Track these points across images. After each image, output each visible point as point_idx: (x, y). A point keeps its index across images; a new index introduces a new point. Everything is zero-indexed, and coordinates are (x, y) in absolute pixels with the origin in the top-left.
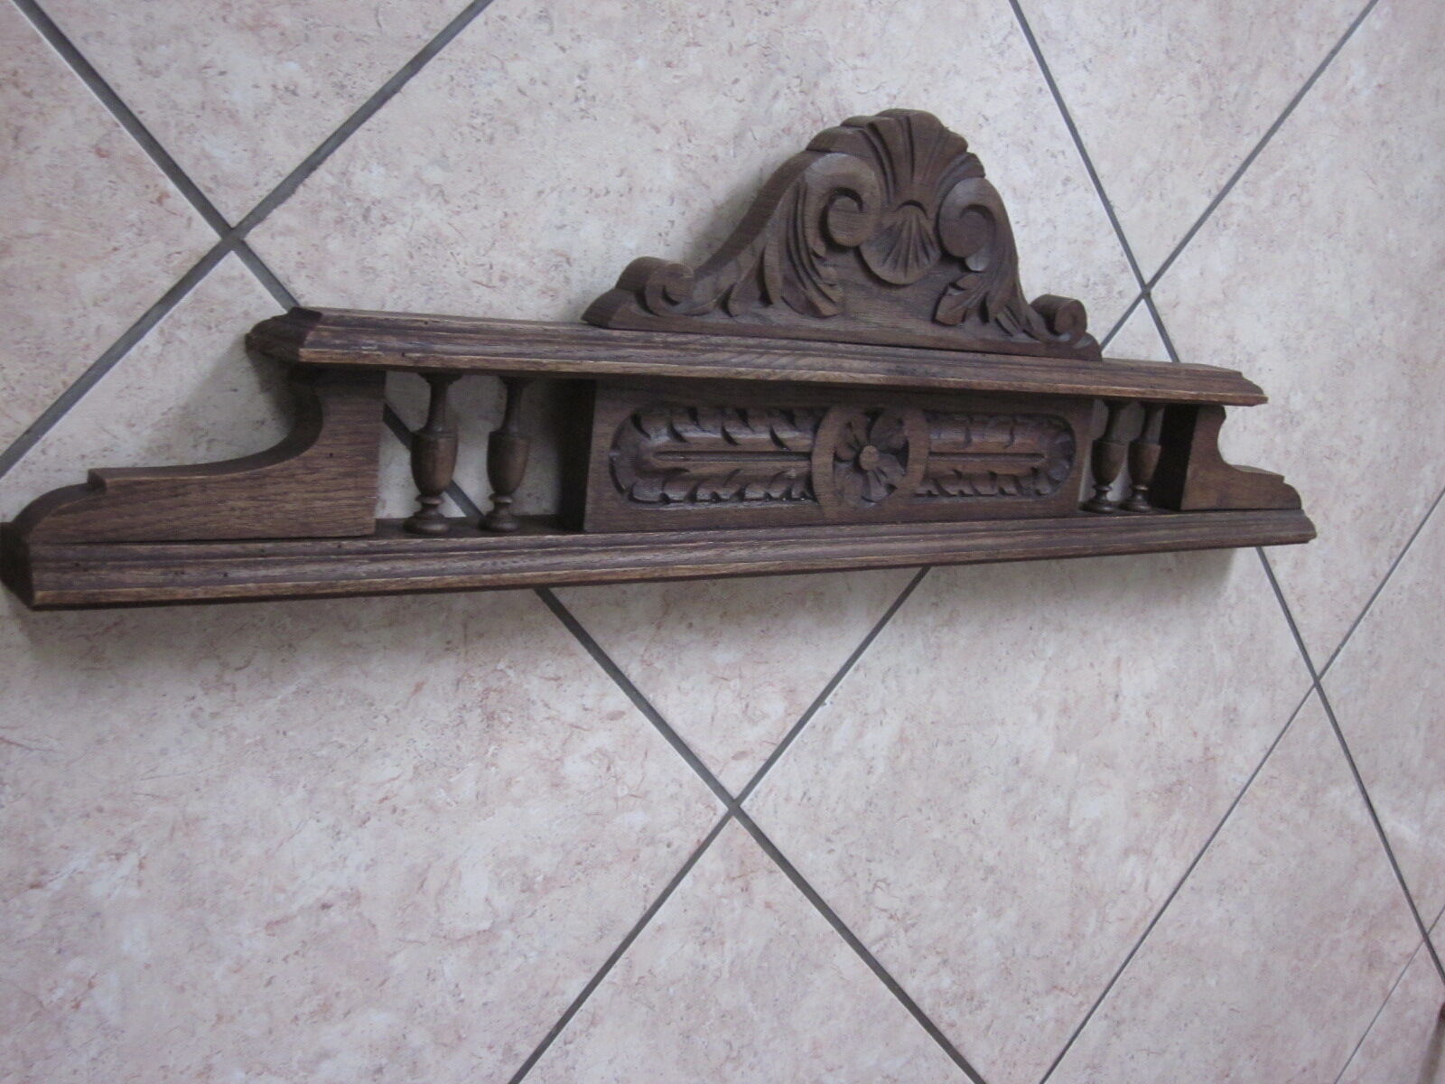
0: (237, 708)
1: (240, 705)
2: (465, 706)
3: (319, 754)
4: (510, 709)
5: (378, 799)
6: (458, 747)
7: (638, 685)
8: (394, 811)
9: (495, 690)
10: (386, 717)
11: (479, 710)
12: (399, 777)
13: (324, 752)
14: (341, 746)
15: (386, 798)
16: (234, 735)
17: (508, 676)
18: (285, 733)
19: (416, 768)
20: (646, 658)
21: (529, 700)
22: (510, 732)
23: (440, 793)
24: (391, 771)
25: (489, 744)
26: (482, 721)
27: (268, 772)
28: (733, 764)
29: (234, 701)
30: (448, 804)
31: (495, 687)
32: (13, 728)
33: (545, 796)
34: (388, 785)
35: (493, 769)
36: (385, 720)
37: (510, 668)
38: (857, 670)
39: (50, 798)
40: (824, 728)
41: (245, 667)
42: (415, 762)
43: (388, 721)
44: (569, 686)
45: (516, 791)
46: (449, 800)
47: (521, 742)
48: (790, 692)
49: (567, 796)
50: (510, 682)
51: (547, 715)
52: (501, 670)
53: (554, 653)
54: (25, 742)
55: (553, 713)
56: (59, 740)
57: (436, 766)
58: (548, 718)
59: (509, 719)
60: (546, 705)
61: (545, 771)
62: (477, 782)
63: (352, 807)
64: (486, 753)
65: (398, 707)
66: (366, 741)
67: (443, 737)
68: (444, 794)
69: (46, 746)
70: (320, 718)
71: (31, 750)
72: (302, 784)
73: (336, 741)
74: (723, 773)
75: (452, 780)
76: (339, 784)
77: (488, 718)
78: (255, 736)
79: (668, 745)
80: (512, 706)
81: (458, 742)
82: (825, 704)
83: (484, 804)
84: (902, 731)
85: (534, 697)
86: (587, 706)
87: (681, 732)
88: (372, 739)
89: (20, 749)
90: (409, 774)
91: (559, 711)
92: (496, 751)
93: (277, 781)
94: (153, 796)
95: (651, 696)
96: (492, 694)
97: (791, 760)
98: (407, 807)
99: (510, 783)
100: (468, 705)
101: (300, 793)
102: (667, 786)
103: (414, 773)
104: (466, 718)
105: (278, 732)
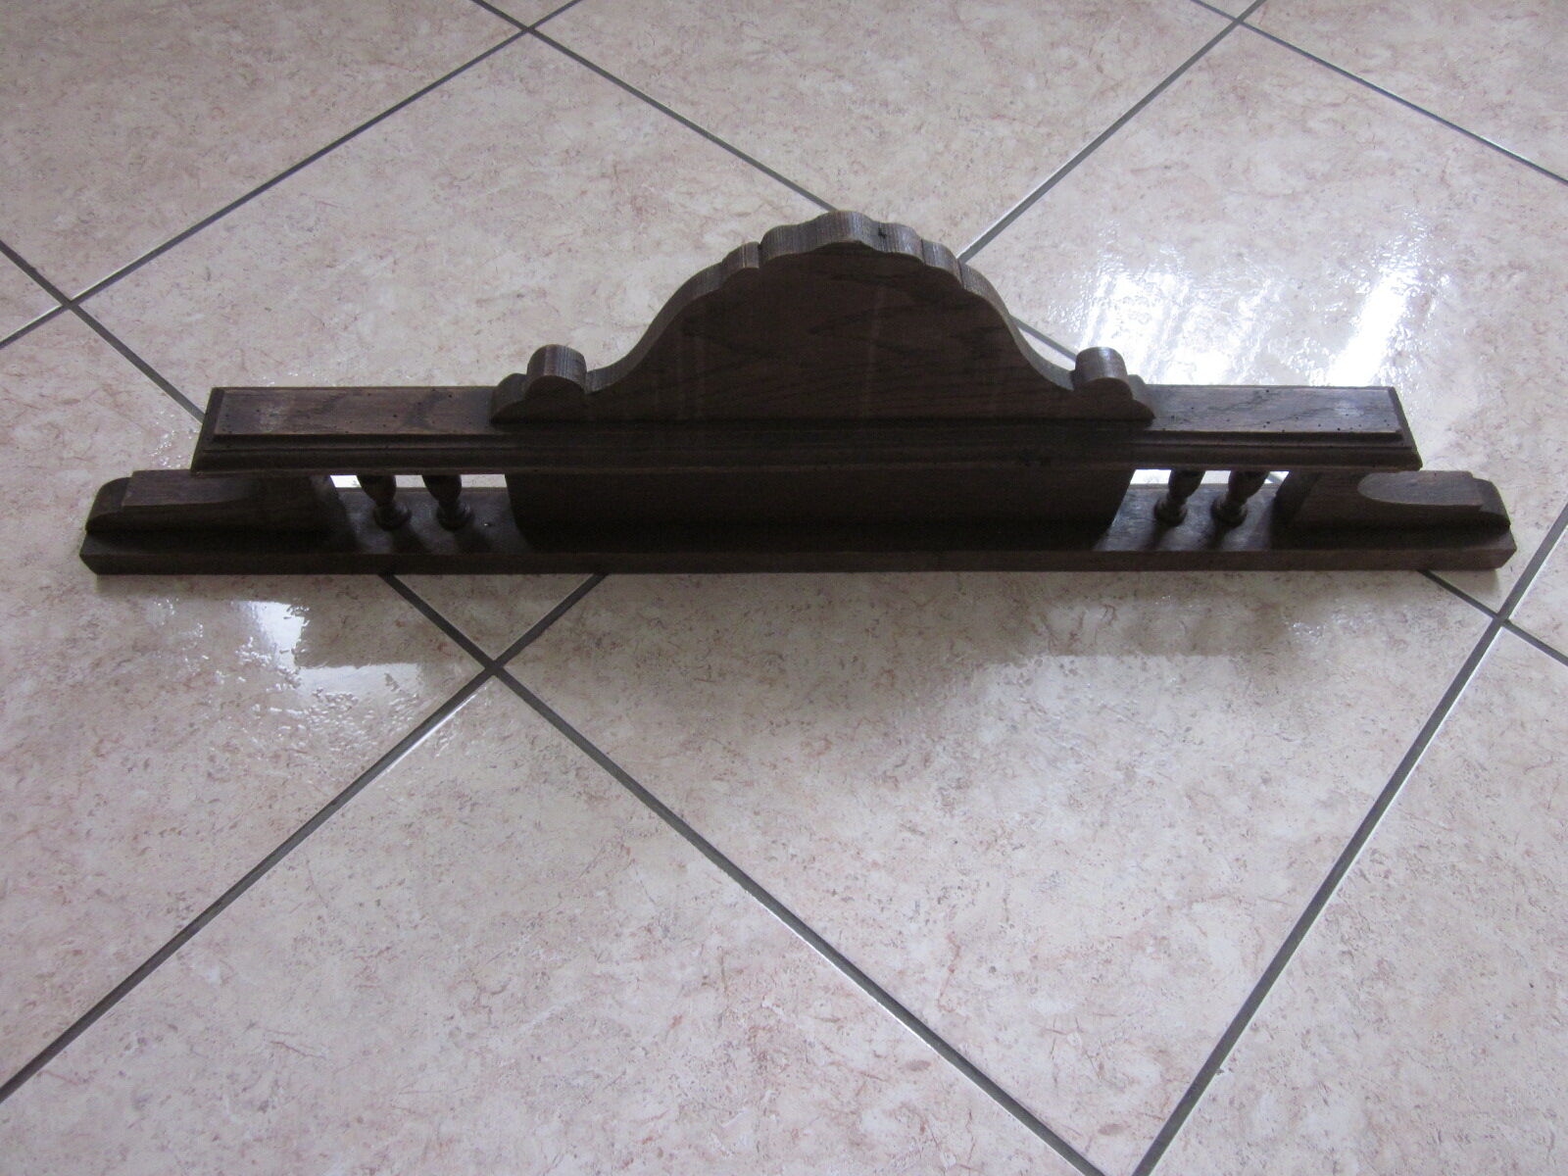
0: (492, 1030)
1: (495, 1027)
2: (730, 1043)
3: (575, 1083)
4: (784, 1050)
5: (641, 1139)
6: (727, 1088)
7: (940, 1033)
8: (661, 1154)
9: (764, 1029)
10: (644, 1049)
11: (748, 1050)
12: (661, 1116)
13: (580, 1081)
14: (598, 1077)
15: (650, 1139)
16: (489, 1056)
17: (777, 1015)
18: (539, 1058)
19: (682, 1107)
20: (943, 1003)
21: (805, 1041)
22: (788, 1076)
23: (713, 1140)
24: (653, 1108)
25: (765, 1088)
26: (753, 1061)
27: (522, 1097)
28: (1103, 1140)
29: (490, 1023)
30: (724, 1153)
31: (762, 1025)
32: (293, 1035)
33: (843, 1156)
34: (652, 1124)
35: (773, 1117)
36: (643, 1053)
37: (778, 1006)
38: (1255, 1029)
39: (316, 1104)
40: (1231, 1102)
41: (500, 992)
42: (680, 1100)
43: (646, 1054)
44: (852, 1029)
45: (805, 1145)
46: (723, 1148)
47: (803, 1088)
48: (1162, 1054)
49: (874, 1159)
50: (779, 1021)
51: (830, 1060)
52: (768, 1008)
53: (826, 992)
54: (301, 1048)
55: (837, 1058)
56: (330, 1048)
57: (704, 1106)
58: (832, 1063)
59: (784, 1061)
60: (827, 1048)
61: (838, 1124)
62: (756, 1131)
63: (613, 1145)
64: (762, 1097)
65: (656, 1040)
66: (624, 1073)
67: (709, 1075)
68: (716, 1140)
69: (319, 1054)
70: (575, 1046)
71: (304, 1055)
72: (557, 1114)
73: (593, 1071)
74: (1091, 1150)
75: (724, 1125)
76: (598, 1118)
77: (759, 1059)
78: (510, 1058)
79: (997, 1106)
80: (786, 1046)
81: (727, 1082)
82: (1221, 1072)
83: (768, 1157)
84: (1368, 1115)
85: (811, 1038)
86: (878, 1053)
87: (1014, 1092)
88: (631, 1070)
89: (296, 1054)
90: (674, 1114)
91: (843, 1056)
92: (774, 1097)
93: (532, 1107)
94: (410, 1111)
95: (961, 1046)
96: (761, 1033)
97: (1194, 1141)
98: (676, 1152)
99: (796, 1136)
100: (735, 1043)
101: (555, 1123)
102: (1010, 1158)
103: (680, 1113)
104: (734, 1055)
105: (532, 1057)
